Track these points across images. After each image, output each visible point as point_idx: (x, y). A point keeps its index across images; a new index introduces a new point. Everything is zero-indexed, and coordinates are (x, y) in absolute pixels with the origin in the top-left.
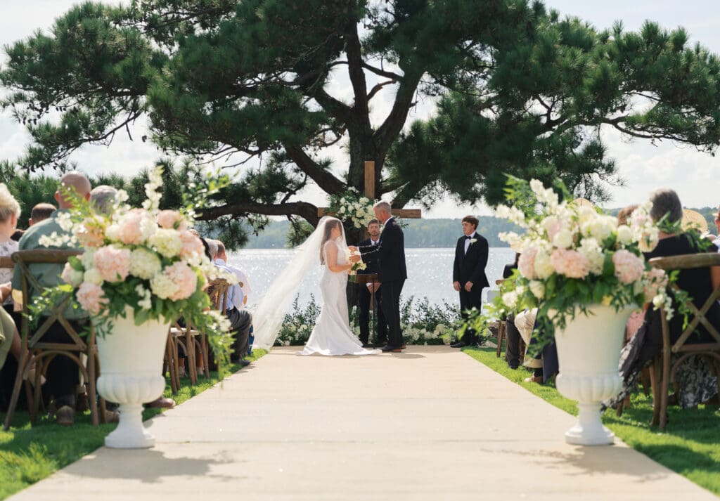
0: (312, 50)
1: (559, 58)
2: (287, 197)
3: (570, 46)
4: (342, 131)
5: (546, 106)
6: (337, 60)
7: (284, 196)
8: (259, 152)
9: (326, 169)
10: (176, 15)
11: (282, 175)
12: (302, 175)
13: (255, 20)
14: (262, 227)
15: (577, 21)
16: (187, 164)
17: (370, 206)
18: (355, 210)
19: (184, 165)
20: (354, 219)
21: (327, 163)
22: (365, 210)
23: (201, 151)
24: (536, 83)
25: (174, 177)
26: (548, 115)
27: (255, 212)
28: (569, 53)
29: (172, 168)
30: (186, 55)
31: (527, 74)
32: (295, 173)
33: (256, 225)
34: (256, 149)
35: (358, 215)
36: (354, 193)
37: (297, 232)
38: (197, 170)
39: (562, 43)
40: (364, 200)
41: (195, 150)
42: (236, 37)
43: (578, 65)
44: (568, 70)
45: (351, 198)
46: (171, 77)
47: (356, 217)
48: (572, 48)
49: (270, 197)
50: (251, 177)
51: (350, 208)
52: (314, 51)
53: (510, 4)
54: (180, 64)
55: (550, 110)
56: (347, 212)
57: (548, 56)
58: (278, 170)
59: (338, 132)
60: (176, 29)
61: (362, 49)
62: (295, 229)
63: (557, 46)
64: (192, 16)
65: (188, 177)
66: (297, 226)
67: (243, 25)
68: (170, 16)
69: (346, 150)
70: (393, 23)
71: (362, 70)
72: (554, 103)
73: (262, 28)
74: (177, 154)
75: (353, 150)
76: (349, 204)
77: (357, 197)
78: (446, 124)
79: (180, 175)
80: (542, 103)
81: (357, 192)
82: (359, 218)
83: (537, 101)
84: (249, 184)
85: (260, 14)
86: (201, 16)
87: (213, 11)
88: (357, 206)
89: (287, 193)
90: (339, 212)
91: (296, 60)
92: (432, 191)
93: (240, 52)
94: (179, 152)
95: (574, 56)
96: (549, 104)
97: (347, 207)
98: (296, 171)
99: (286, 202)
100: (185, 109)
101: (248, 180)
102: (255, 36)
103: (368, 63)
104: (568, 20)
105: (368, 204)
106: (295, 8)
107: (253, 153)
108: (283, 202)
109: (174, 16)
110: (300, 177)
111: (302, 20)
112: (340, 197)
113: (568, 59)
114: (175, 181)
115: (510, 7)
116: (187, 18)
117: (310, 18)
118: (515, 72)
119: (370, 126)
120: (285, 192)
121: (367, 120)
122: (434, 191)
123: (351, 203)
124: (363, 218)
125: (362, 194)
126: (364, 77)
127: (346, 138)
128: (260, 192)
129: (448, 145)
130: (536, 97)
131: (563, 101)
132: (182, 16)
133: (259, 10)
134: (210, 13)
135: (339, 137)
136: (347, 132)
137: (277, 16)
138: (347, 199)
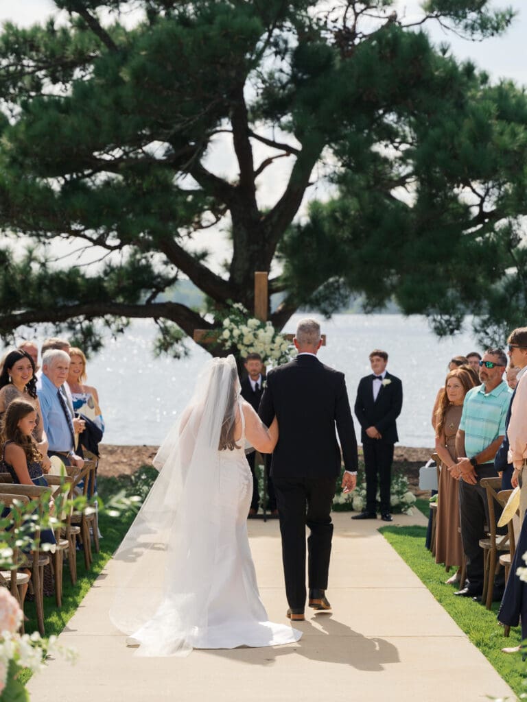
0: (189, 121)
1: (495, 136)
2: (154, 296)
3: (509, 121)
4: (223, 212)
5: (479, 196)
6: (218, 128)
7: (149, 295)
8: (119, 247)
9: (202, 262)
10: (19, 68)
11: (148, 267)
12: (172, 269)
13: (118, 82)
14: (121, 331)
15: (511, 85)
16: (30, 252)
17: (261, 330)
18: (241, 336)
19: (26, 253)
20: (240, 346)
21: (204, 255)
22: (255, 336)
23: (49, 234)
24: (466, 169)
25: (14, 268)
26: (481, 205)
27: (114, 314)
28: (508, 130)
29: (12, 258)
30: (29, 125)
31: (455, 157)
32: (164, 266)
33: (114, 327)
34: (117, 242)
35: (246, 341)
36: (241, 312)
37: (165, 338)
38: (43, 260)
39: (499, 118)
40: (253, 322)
41: (41, 233)
42: (93, 103)
43: (520, 146)
44: (506, 152)
45: (238, 318)
46: (11, 150)
47: (243, 344)
48: (513, 124)
49: (133, 294)
50: (110, 270)
51: (236, 332)
52: (191, 123)
53: (437, 69)
54: (21, 136)
55: (483, 200)
56: (232, 337)
57: (481, 134)
58: (144, 261)
59: (218, 213)
60: (20, 84)
61: (250, 115)
62: (164, 334)
63: (493, 121)
64: (40, 69)
65: (31, 268)
66: (165, 331)
67: (102, 86)
68: (12, 69)
69: (226, 234)
70: (287, 83)
71: (248, 141)
72: (488, 191)
73: (126, 93)
74: (19, 237)
75: (236, 234)
76: (235, 327)
77: (244, 318)
78: (353, 213)
79: (21, 265)
80: (474, 191)
81: (245, 311)
82: (248, 346)
83: (468, 189)
84: (106, 278)
85: (125, 75)
86: (51, 69)
87: (66, 63)
88: (244, 329)
89: (154, 290)
90: (221, 337)
91: (168, 133)
92: (334, 296)
93: (97, 123)
94: (21, 234)
95: (514, 135)
96: (482, 193)
97: (231, 331)
98: (166, 263)
99: (153, 302)
100: (26, 195)
101: (106, 273)
102: (117, 102)
103: (256, 132)
104: (502, 83)
105: (259, 327)
106: (170, 69)
107: (112, 248)
108: (149, 301)
109: (16, 68)
110: (171, 271)
111: (177, 85)
112: (225, 317)
113: (506, 138)
114: (14, 274)
115: (436, 73)
116: (33, 72)
117: (188, 82)
118: (439, 155)
119: (257, 208)
120: (151, 288)
121: (254, 201)
122: (337, 296)
123: (237, 325)
124: (251, 345)
125: (251, 314)
126: (251, 150)
127: (227, 220)
128: (120, 290)
129: (356, 239)
130: (467, 184)
131: (500, 189)
132: (27, 70)
133: (124, 69)
134: (62, 66)
135: (218, 219)
136: (228, 213)
137: (146, 79)
138: (232, 321)
